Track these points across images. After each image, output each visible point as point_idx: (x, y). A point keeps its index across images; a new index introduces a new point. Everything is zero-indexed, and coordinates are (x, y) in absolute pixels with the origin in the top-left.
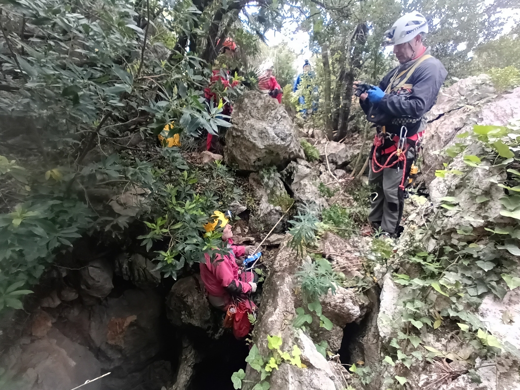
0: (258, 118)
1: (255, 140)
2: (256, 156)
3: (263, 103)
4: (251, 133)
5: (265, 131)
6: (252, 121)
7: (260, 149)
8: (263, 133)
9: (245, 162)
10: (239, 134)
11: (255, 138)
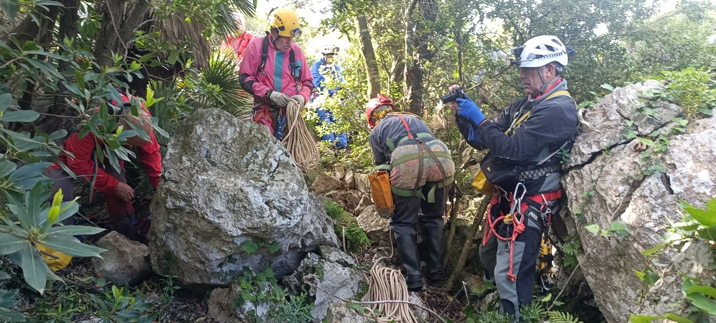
0: (227, 165)
1: (219, 217)
2: (224, 251)
3: (237, 135)
4: (208, 202)
5: (241, 196)
6: (212, 175)
7: (232, 237)
8: (237, 202)
9: (198, 265)
10: (182, 204)
11: (219, 211)
